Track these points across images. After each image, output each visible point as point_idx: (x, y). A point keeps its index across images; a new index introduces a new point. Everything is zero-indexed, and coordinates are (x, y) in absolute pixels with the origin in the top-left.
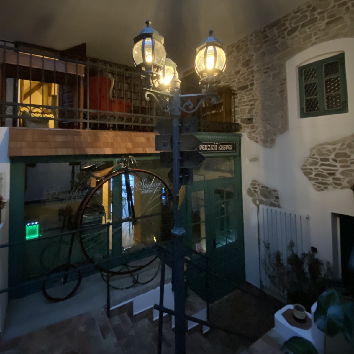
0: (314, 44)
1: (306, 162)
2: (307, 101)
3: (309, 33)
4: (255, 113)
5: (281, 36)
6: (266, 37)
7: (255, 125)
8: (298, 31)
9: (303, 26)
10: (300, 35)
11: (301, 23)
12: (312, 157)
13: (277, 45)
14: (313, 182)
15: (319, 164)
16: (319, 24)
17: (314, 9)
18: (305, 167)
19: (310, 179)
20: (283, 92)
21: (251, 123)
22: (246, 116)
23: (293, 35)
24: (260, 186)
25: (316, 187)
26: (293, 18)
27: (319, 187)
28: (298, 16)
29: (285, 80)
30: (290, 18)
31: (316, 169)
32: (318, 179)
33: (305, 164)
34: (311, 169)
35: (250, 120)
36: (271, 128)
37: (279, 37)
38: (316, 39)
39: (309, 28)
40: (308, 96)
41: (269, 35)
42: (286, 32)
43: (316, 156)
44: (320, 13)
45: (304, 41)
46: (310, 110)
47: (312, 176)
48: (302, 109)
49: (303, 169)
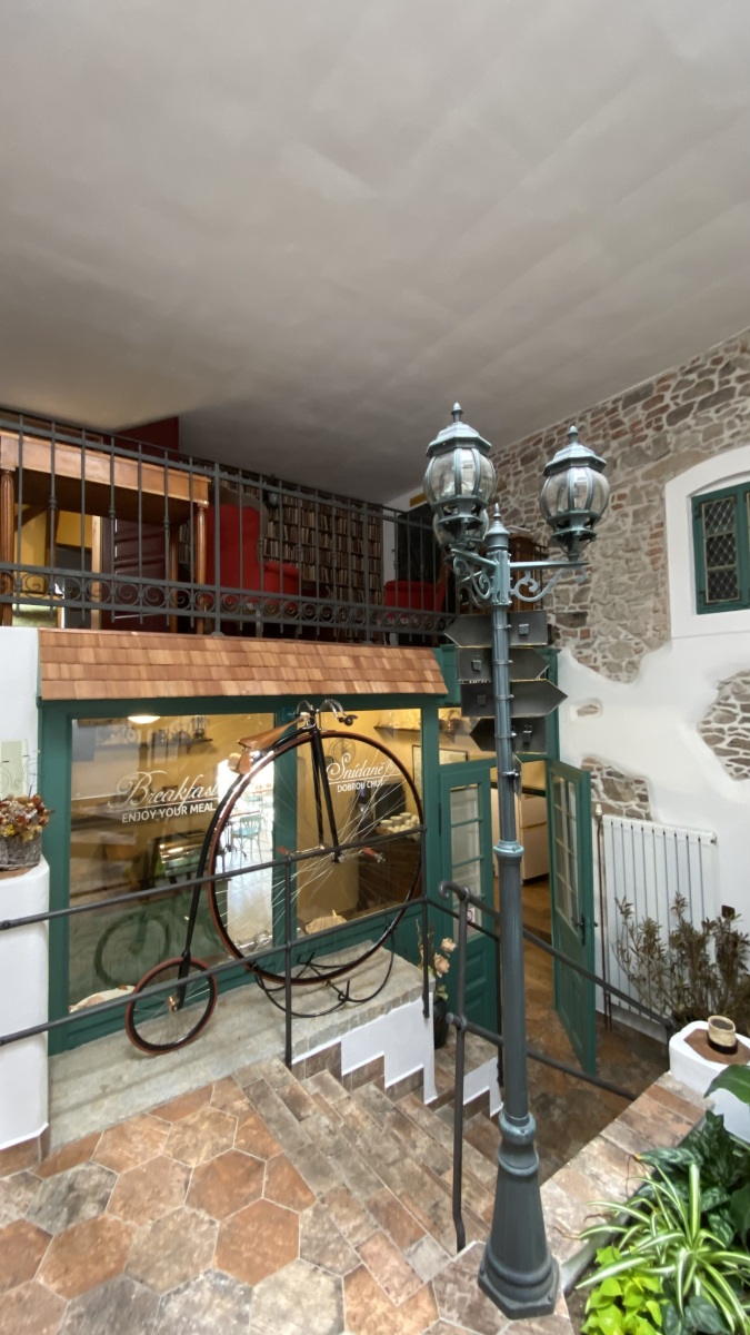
0: (729, 446)
1: (709, 714)
2: (712, 575)
3: (716, 421)
4: (592, 601)
5: (654, 425)
6: (619, 423)
7: (592, 629)
8: (691, 415)
9: (704, 405)
10: (697, 425)
11: (699, 399)
12: (723, 702)
13: (643, 444)
14: (726, 759)
15: (739, 718)
16: (737, 402)
17: (728, 369)
18: (707, 726)
19: (720, 752)
20: (658, 553)
21: (583, 623)
22: (570, 608)
23: (680, 423)
24: (605, 771)
25: (731, 770)
26: (681, 385)
27: (737, 770)
28: (693, 381)
29: (662, 525)
30: (673, 383)
31: (731, 729)
32: (737, 753)
33: (707, 719)
34: (721, 731)
35: (579, 618)
36: (630, 636)
37: (648, 426)
38: (733, 436)
39: (718, 411)
40: (713, 565)
41: (626, 420)
42: (664, 416)
43: (732, 700)
44: (741, 379)
45: (705, 440)
46: (719, 597)
47: (723, 745)
48: (700, 593)
49: (703, 731)
